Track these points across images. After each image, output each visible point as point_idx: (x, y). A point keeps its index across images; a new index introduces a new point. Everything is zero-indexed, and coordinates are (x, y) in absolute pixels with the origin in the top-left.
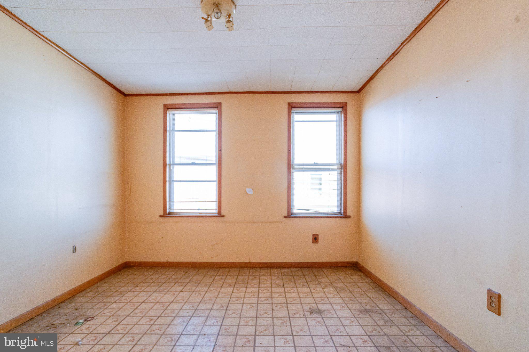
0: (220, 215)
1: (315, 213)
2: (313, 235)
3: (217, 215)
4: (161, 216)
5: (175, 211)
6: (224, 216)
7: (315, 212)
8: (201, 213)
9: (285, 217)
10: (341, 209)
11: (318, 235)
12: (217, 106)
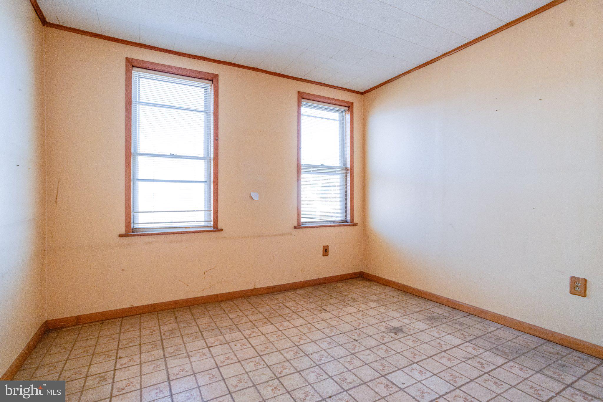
0: (216, 229)
1: (323, 222)
2: (324, 246)
3: (212, 229)
4: (121, 236)
5: (140, 226)
6: (222, 230)
7: (323, 220)
8: (189, 227)
9: (295, 227)
10: (346, 216)
11: (328, 246)
12: (213, 79)
